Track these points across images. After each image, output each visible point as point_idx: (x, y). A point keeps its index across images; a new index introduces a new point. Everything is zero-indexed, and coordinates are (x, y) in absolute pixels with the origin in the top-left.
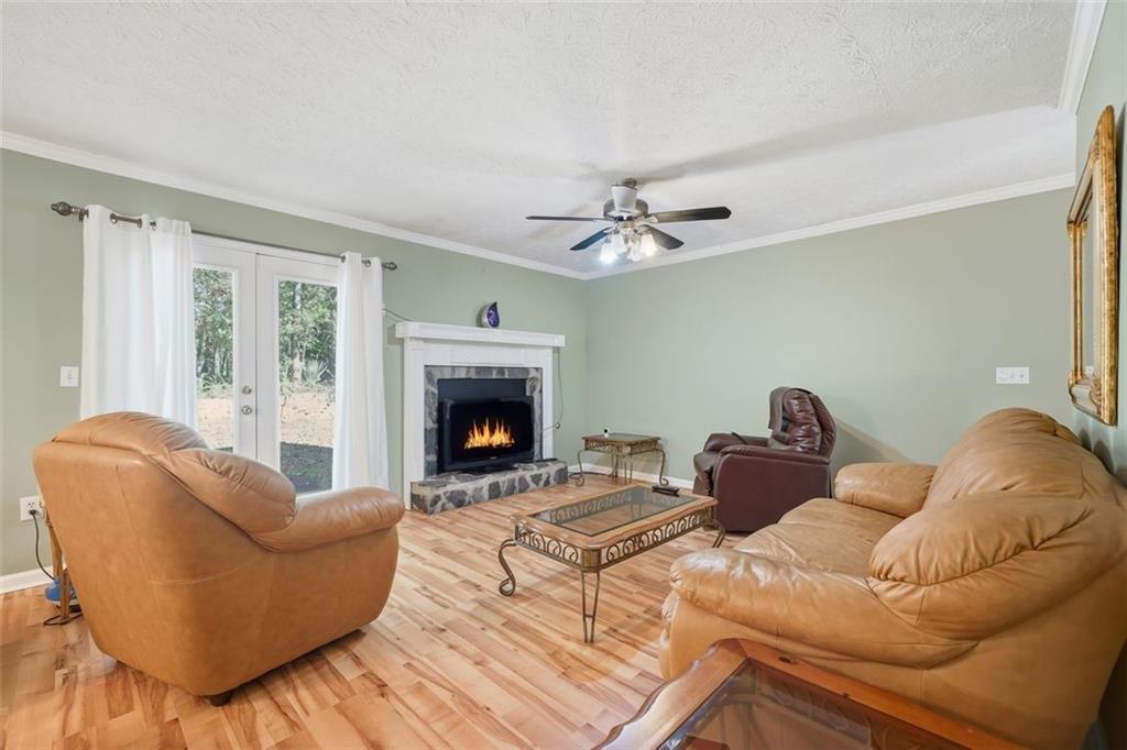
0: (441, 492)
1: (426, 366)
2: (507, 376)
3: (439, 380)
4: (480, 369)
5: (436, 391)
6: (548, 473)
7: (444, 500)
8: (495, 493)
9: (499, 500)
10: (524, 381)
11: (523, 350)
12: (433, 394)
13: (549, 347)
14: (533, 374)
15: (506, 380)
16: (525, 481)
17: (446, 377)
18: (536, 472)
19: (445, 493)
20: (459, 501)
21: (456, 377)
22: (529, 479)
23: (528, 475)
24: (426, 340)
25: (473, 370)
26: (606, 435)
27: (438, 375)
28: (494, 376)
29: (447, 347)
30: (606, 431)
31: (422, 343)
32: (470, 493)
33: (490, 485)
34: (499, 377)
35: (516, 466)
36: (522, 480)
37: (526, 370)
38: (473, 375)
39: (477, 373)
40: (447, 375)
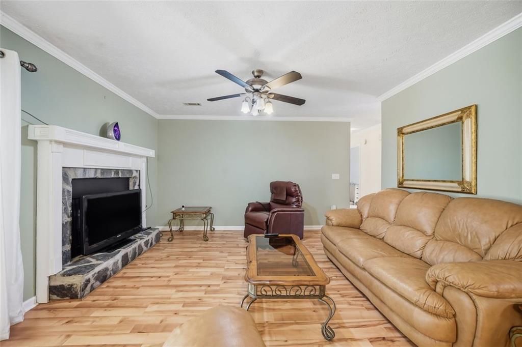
0: (90, 275)
1: (63, 167)
2: (120, 176)
3: (73, 180)
4: (104, 171)
5: (70, 189)
6: (152, 238)
7: (92, 281)
8: (126, 261)
9: (128, 266)
10: (128, 179)
11: (131, 158)
12: (68, 191)
13: (145, 156)
14: (135, 174)
15: (120, 178)
16: (142, 247)
17: (79, 177)
18: (146, 239)
19: (93, 275)
20: (103, 278)
21: (87, 176)
22: (143, 245)
23: (142, 242)
24: (65, 144)
25: (99, 171)
26: (183, 209)
27: (72, 176)
28: (113, 176)
29: (80, 152)
30: (183, 207)
31: (62, 146)
32: (110, 268)
33: (123, 257)
34: (115, 176)
35: (132, 237)
36: (140, 246)
37: (131, 171)
38: (99, 175)
39: (102, 174)
40: (80, 175)
